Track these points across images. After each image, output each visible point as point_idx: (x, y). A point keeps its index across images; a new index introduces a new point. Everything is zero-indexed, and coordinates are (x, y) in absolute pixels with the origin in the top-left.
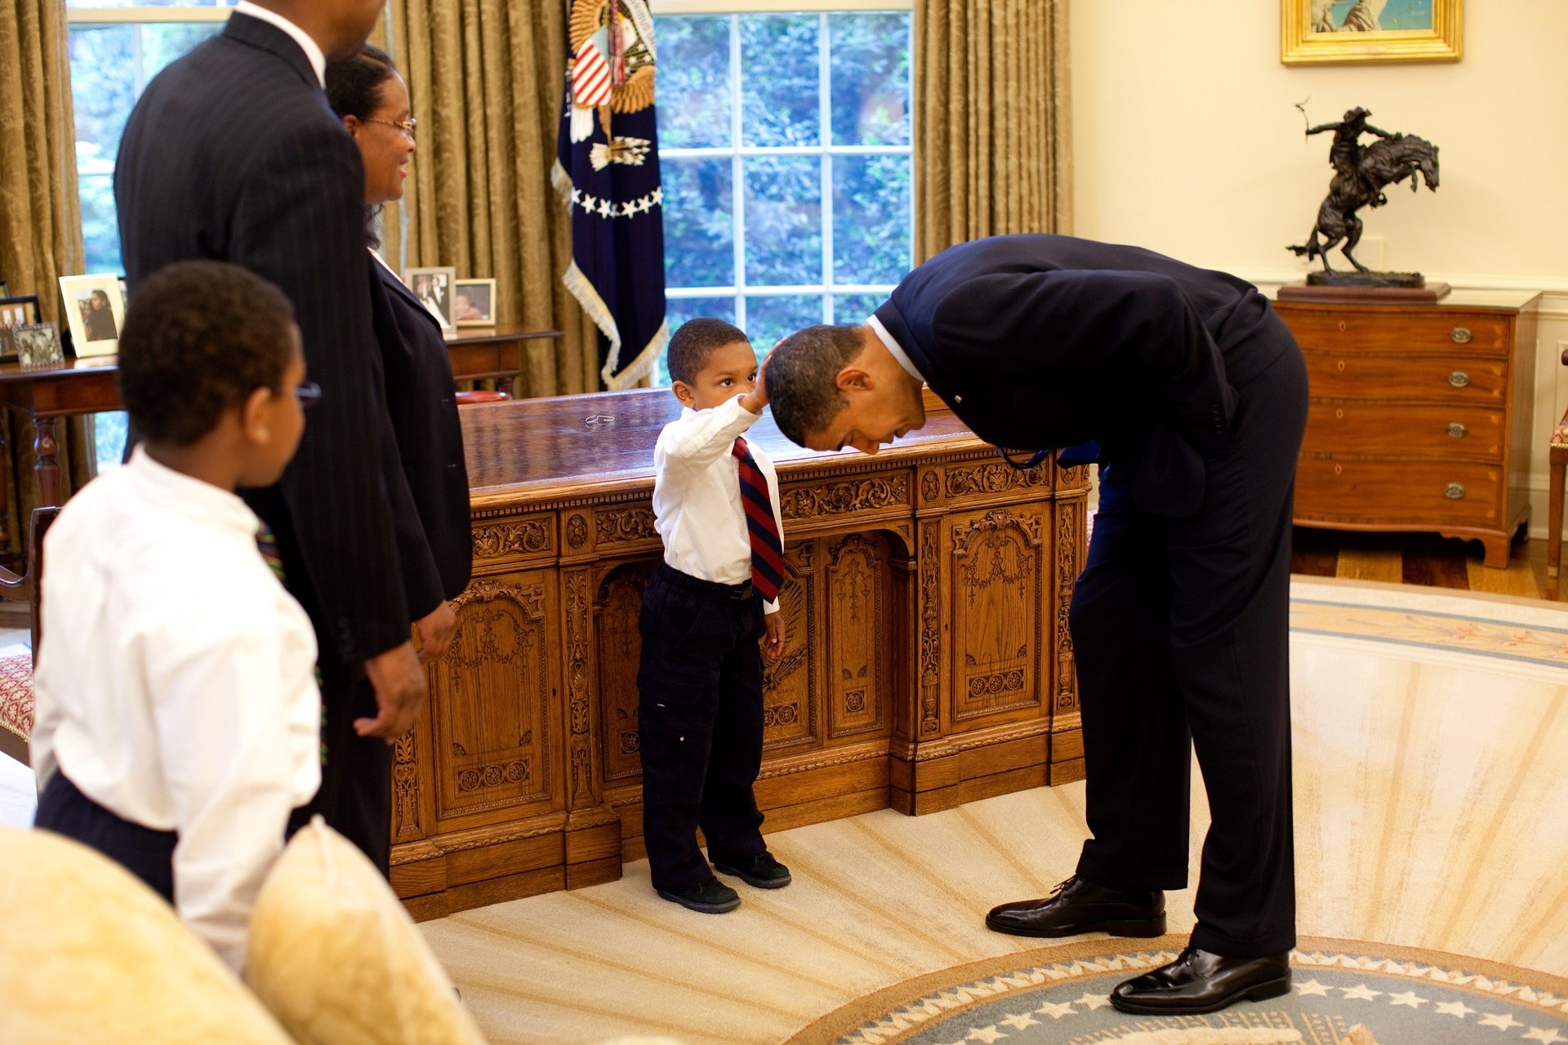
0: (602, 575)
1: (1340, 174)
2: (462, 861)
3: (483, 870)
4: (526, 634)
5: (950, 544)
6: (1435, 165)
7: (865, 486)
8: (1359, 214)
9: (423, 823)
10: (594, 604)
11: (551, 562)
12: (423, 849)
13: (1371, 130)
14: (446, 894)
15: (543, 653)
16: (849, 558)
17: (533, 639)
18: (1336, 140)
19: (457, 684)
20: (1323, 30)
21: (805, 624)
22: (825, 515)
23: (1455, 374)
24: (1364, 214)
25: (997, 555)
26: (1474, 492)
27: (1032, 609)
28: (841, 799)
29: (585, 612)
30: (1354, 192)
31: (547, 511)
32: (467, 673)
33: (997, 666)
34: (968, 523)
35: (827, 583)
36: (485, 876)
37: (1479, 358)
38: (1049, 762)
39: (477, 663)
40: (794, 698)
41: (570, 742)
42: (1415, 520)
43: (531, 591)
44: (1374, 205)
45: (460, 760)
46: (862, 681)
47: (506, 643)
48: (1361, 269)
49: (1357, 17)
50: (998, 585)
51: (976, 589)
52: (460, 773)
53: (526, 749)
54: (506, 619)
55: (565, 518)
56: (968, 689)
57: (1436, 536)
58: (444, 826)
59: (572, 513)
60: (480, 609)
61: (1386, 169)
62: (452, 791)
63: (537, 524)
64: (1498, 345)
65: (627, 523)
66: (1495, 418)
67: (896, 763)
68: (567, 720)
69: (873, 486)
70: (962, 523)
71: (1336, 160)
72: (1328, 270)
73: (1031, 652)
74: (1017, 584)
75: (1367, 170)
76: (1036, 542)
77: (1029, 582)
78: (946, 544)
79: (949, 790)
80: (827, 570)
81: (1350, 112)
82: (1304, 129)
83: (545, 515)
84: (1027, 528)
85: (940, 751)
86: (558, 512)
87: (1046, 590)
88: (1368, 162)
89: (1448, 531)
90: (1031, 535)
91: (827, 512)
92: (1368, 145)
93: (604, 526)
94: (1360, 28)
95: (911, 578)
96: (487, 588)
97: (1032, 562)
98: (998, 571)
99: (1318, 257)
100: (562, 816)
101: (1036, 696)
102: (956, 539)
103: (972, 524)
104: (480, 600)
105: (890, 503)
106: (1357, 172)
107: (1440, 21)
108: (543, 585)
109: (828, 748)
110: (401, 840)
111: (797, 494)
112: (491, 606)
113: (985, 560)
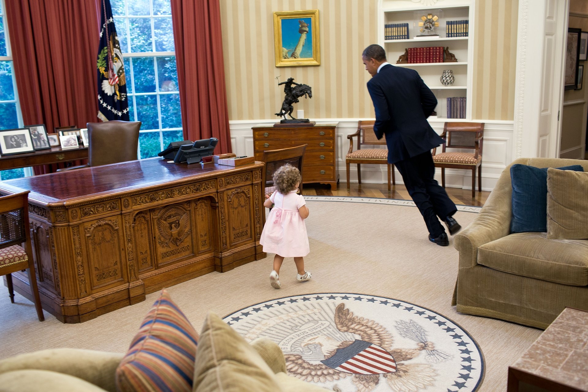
0: (134, 215)
1: (287, 95)
2: (100, 301)
3: (106, 302)
4: (114, 234)
5: (227, 198)
6: (311, 92)
7: (204, 184)
8: (292, 105)
9: (88, 291)
10: (133, 223)
11: (119, 213)
12: (88, 299)
13: (294, 83)
14: (96, 311)
15: (119, 239)
16: (200, 204)
17: (116, 235)
18: (286, 86)
19: (95, 250)
20: (286, 58)
21: (189, 223)
22: (194, 193)
23: (321, 143)
24: (293, 105)
25: (239, 200)
26: (328, 172)
27: (249, 214)
28: (202, 270)
29: (130, 226)
30: (291, 99)
31: (118, 198)
32: (97, 247)
33: (241, 230)
34: (231, 192)
35: (195, 212)
36: (107, 304)
37: (327, 139)
38: (256, 254)
39: (100, 244)
40: (188, 244)
41: (128, 263)
42: (313, 180)
43: (114, 222)
44: (296, 102)
45: (97, 272)
46: (206, 237)
47: (108, 236)
48: (294, 119)
49: (294, 55)
50: (240, 208)
51: (234, 210)
52: (97, 276)
53: (116, 266)
54: (108, 230)
55: (122, 200)
56: (234, 237)
57: (319, 183)
58: (93, 292)
59: (125, 198)
60: (100, 228)
61: (299, 93)
62: (95, 281)
63: (115, 202)
64: (331, 135)
65: (140, 200)
66: (331, 154)
67: (216, 259)
68: (127, 257)
69: (206, 184)
70: (230, 192)
71: (286, 91)
72: (286, 119)
73: (249, 225)
74: (244, 208)
75: (294, 94)
76: (249, 196)
77: (247, 207)
78: (226, 198)
79: (231, 264)
80: (194, 208)
81: (289, 79)
82: (278, 84)
83: (116, 200)
84: (246, 192)
85: (228, 254)
86: (120, 198)
87: (252, 208)
88: (294, 92)
89: (322, 182)
90: (247, 194)
91: (194, 192)
92: (294, 87)
93: (134, 201)
94: (295, 58)
95: (217, 208)
96: (102, 222)
97: (248, 201)
98: (240, 205)
99: (283, 116)
100: (128, 284)
101: (251, 237)
102: (228, 197)
103: (232, 192)
104: (100, 226)
105: (211, 189)
106: (291, 94)
107: (315, 56)
108: (117, 220)
109: (198, 256)
110: (81, 297)
111: (186, 188)
112: (103, 227)
113: (236, 201)
